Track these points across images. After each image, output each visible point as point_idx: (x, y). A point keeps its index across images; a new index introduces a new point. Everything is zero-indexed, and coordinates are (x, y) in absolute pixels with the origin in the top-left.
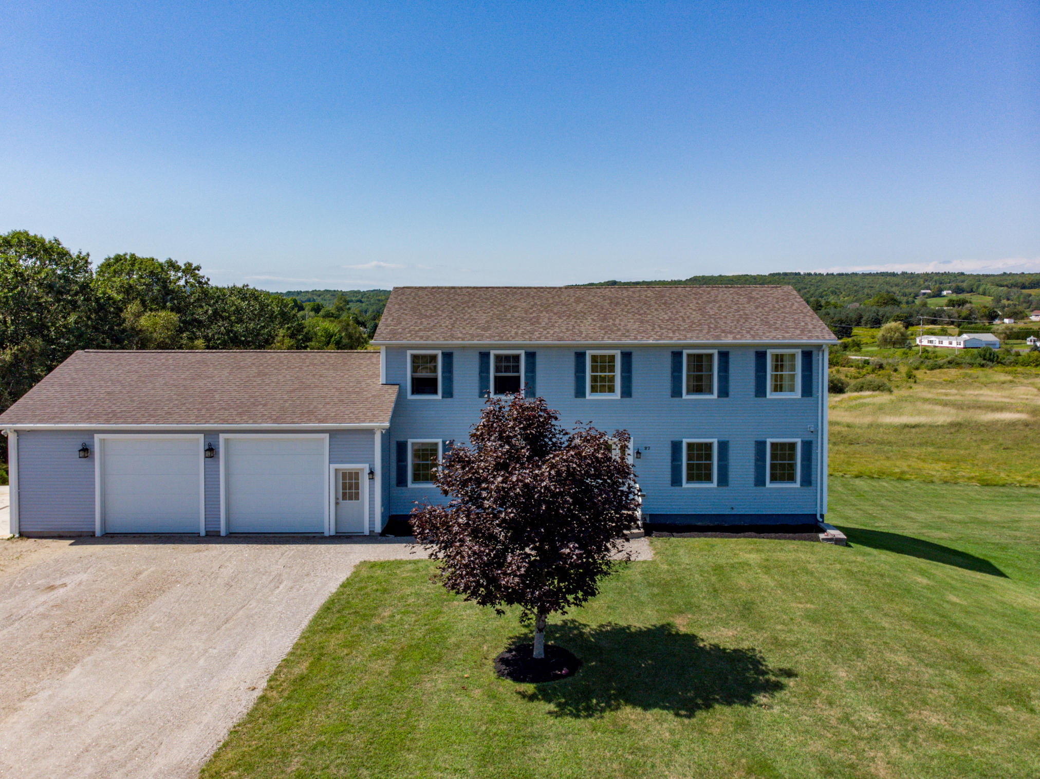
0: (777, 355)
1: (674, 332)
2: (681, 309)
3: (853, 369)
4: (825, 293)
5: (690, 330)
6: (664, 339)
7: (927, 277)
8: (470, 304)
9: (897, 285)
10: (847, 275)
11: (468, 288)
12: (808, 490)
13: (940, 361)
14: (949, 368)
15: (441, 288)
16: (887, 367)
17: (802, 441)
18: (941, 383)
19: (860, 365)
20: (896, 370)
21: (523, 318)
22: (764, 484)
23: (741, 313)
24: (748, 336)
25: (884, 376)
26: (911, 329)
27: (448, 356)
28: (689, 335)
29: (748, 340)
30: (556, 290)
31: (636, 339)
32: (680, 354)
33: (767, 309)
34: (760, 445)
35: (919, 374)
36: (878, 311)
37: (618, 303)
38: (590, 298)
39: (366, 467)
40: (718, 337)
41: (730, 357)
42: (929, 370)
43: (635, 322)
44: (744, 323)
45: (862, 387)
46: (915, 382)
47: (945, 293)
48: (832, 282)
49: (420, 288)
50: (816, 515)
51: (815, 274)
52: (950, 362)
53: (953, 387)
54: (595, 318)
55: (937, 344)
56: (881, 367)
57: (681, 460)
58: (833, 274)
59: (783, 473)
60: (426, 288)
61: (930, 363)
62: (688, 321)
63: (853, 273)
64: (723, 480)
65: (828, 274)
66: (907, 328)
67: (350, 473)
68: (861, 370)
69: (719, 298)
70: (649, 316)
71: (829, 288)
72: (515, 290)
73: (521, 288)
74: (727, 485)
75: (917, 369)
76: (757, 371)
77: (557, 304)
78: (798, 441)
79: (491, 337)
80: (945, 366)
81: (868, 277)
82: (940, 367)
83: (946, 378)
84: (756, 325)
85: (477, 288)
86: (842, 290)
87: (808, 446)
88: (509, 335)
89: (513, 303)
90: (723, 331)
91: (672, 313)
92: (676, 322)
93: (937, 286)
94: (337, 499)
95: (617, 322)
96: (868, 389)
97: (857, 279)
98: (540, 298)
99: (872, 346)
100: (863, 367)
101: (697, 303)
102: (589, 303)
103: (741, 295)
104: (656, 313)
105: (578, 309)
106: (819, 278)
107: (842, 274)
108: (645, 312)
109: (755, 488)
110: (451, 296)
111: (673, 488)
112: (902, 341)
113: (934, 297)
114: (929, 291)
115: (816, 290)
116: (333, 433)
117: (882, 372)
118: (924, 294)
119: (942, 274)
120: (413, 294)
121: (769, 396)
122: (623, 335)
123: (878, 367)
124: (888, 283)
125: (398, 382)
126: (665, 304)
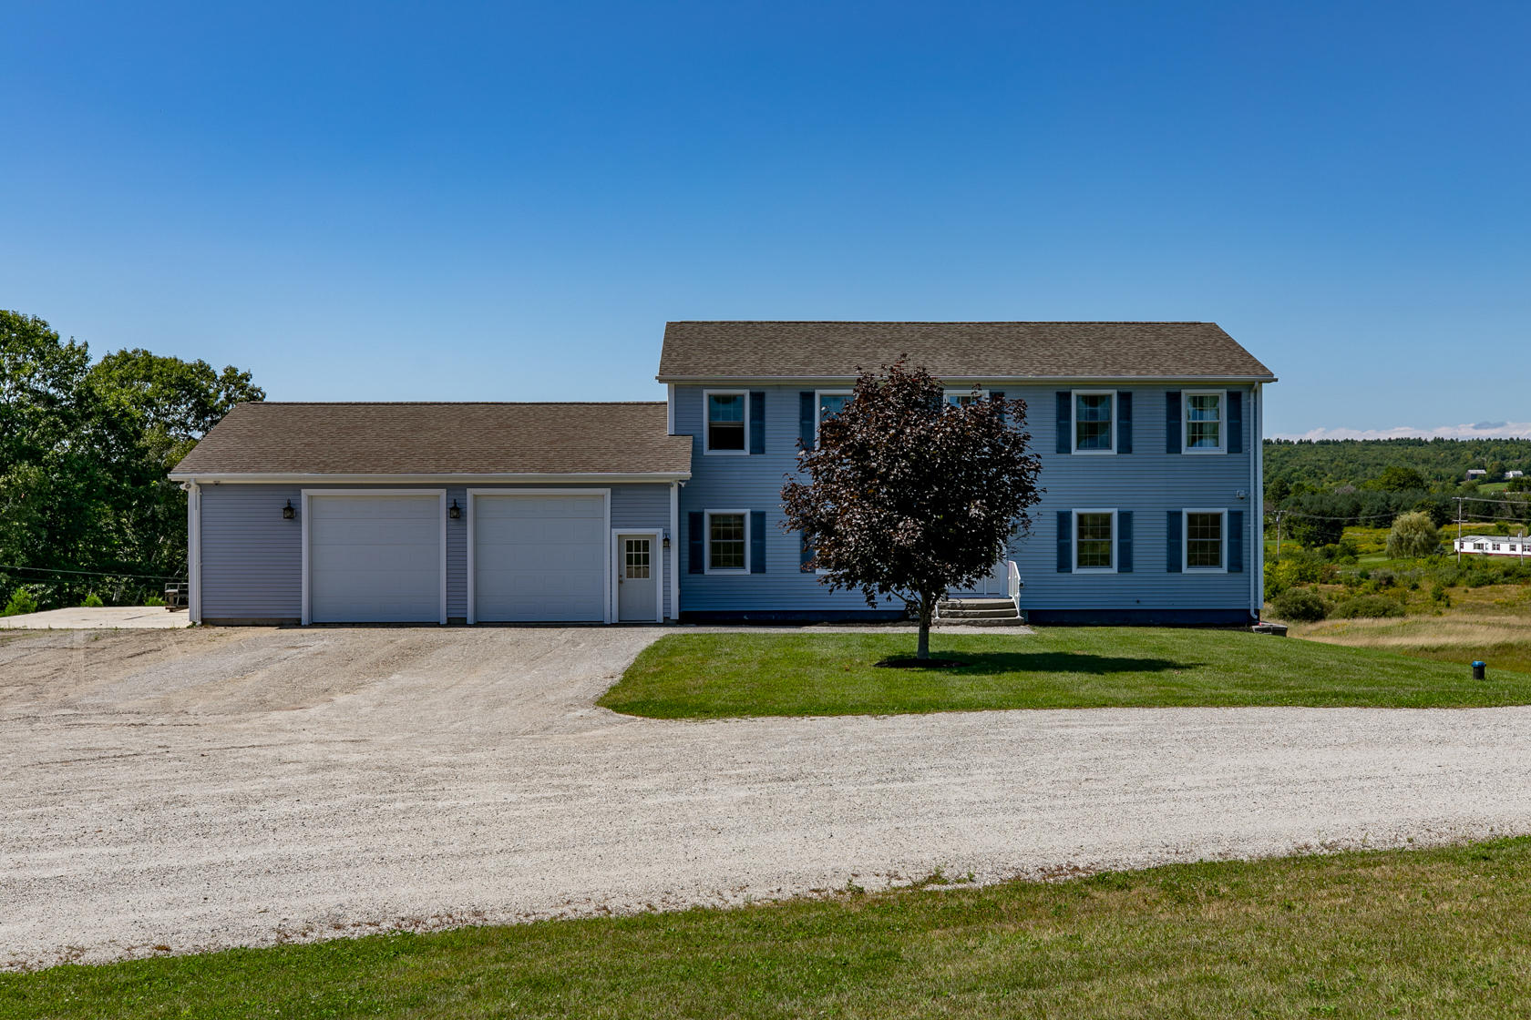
0: (1195, 398)
1: (1059, 368)
2: (1067, 346)
3: (1341, 586)
4: (1295, 475)
5: (1081, 365)
6: (1046, 374)
7: (1480, 447)
8: (779, 340)
9: (1426, 461)
10: (1336, 443)
11: (770, 322)
12: (1237, 578)
13: (1491, 573)
14: (1505, 583)
15: (734, 323)
16: (1401, 583)
17: (1229, 512)
18: (1492, 607)
19: (1354, 581)
20: (1415, 587)
21: (854, 353)
22: (1180, 570)
23: (1148, 349)
24: (1157, 372)
25: (1395, 596)
26: (1446, 529)
27: (758, 398)
28: (1079, 371)
29: (1157, 375)
30: (892, 325)
31: (1010, 374)
32: (1068, 395)
33: (1181, 346)
34: (1174, 517)
35: (1456, 594)
36: (1389, 498)
37: (980, 339)
38: (941, 333)
39: (659, 532)
40: (1118, 373)
41: (1134, 399)
42: (1472, 586)
43: (1006, 359)
44: (1150, 359)
45: (1356, 611)
46: (1448, 605)
47: (1511, 474)
48: (1311, 457)
49: (703, 322)
50: (1249, 610)
51: (1279, 442)
52: (1506, 574)
53: (1511, 613)
54: (952, 354)
55: (1490, 551)
56: (1390, 582)
57: (1070, 537)
58: (1310, 442)
59: (1205, 554)
60: (712, 323)
61: (1475, 575)
62: (1076, 357)
63: (1347, 441)
64: (1126, 565)
65: (1300, 442)
66: (1439, 526)
67: (638, 543)
68: (1355, 589)
69: (1117, 334)
70: (1024, 353)
71: (1303, 466)
72: (836, 325)
73: (844, 323)
74: (1131, 571)
75: (1452, 585)
76: (1169, 418)
77: (898, 340)
78: (1225, 511)
79: (815, 371)
80: (1500, 580)
81: (1373, 447)
82: (1491, 582)
83: (1502, 599)
84: (1166, 361)
85: (783, 323)
86: (1327, 471)
87: (1236, 518)
88: (839, 370)
89: (837, 339)
90: (1125, 367)
91: (1055, 349)
92: (1061, 358)
93: (1497, 462)
94: (620, 576)
95: (982, 357)
96: (1366, 615)
98: (872, 332)
99: (1376, 556)
100: (1359, 584)
101: (1088, 340)
102: (941, 340)
103: (1147, 332)
104: (1033, 349)
105: (928, 345)
106: (1285, 449)
107: (1328, 442)
108: (1019, 349)
109: (1167, 574)
110: (749, 331)
111: (1059, 575)
112: (1431, 546)
113: (1491, 481)
114: (1483, 472)
115: (1280, 469)
116: (616, 488)
117: (1392, 590)
118: (1474, 476)
119: (1507, 442)
120: (697, 329)
121: (1184, 452)
122: (992, 370)
123: (1384, 582)
124: (1410, 458)
125: (692, 433)
126: (1045, 340)
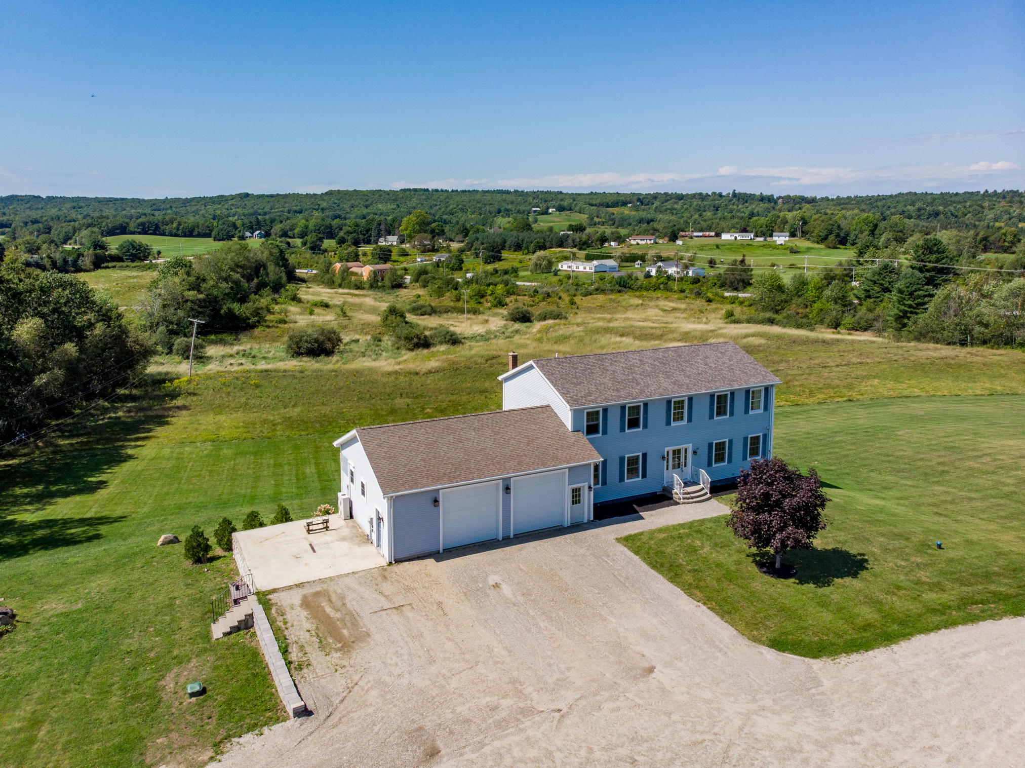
0: (754, 392)
1: (709, 384)
2: (697, 364)
3: (526, 297)
5: (714, 380)
6: (708, 389)
8: (589, 371)
14: (597, 294)
16: (553, 295)
17: (763, 434)
18: (595, 308)
20: (560, 298)
21: (628, 380)
22: (747, 459)
23: (726, 365)
24: (743, 383)
25: (555, 304)
27: (605, 411)
28: (717, 385)
29: (745, 385)
31: (696, 390)
32: (714, 396)
33: (735, 361)
34: (746, 439)
35: (578, 301)
37: (663, 363)
39: (586, 484)
40: (731, 385)
41: (735, 396)
42: (583, 296)
43: (685, 378)
44: (733, 373)
45: (544, 316)
46: (577, 308)
47: (550, 211)
54: (663, 376)
56: (549, 295)
57: (712, 453)
59: (755, 451)
62: (708, 374)
67: (577, 490)
68: (534, 299)
70: (687, 372)
74: (731, 462)
76: (746, 401)
77: (633, 366)
79: (626, 397)
84: (740, 374)
87: (765, 436)
88: (634, 395)
89: (610, 367)
90: (730, 380)
92: (703, 375)
93: (544, 204)
94: (571, 505)
95: (676, 378)
96: (550, 318)
97: (478, 196)
98: (619, 361)
99: (524, 271)
100: (534, 296)
101: (701, 359)
102: (649, 364)
105: (648, 370)
109: (743, 461)
110: (572, 365)
112: (549, 268)
114: (538, 209)
116: (570, 468)
117: (551, 300)
118: (535, 211)
120: (549, 365)
121: (750, 413)
122: (688, 388)
123: (546, 295)
125: (580, 429)
126: (686, 361)
